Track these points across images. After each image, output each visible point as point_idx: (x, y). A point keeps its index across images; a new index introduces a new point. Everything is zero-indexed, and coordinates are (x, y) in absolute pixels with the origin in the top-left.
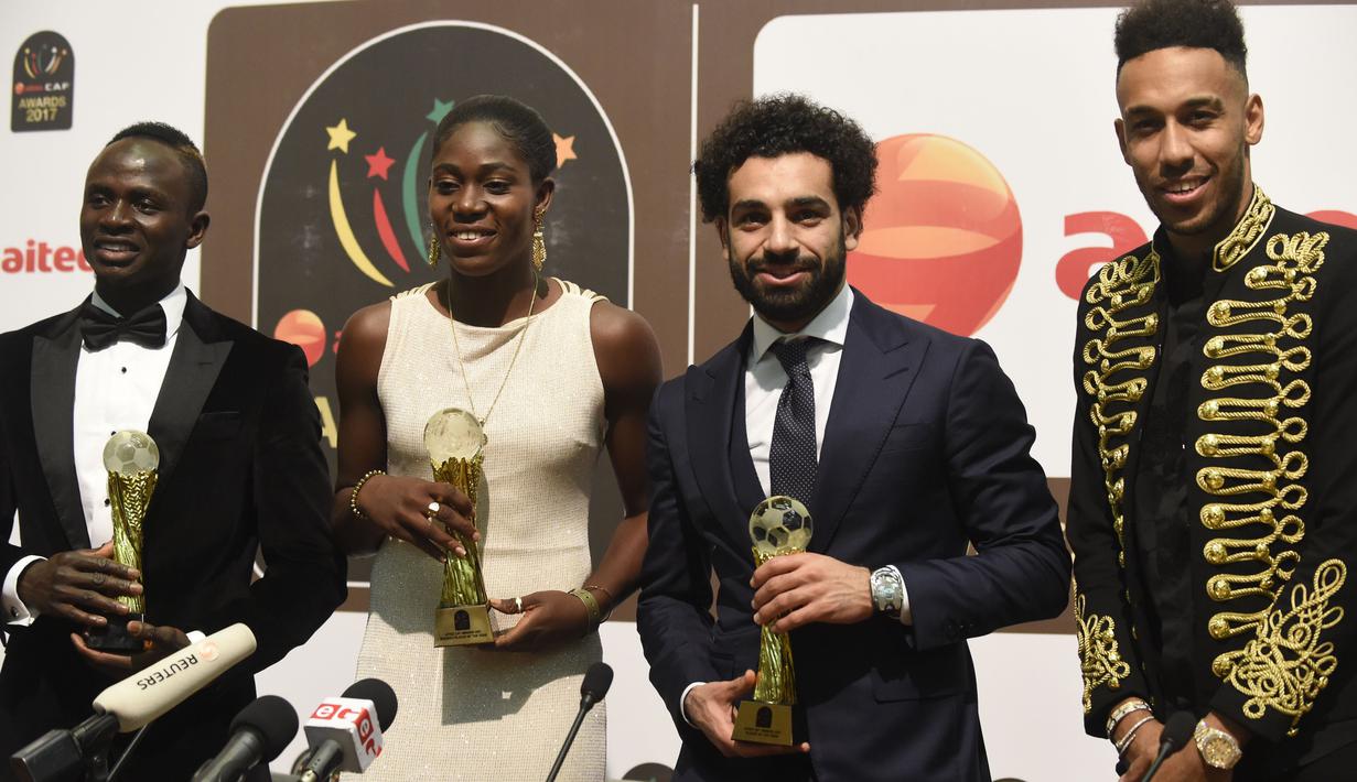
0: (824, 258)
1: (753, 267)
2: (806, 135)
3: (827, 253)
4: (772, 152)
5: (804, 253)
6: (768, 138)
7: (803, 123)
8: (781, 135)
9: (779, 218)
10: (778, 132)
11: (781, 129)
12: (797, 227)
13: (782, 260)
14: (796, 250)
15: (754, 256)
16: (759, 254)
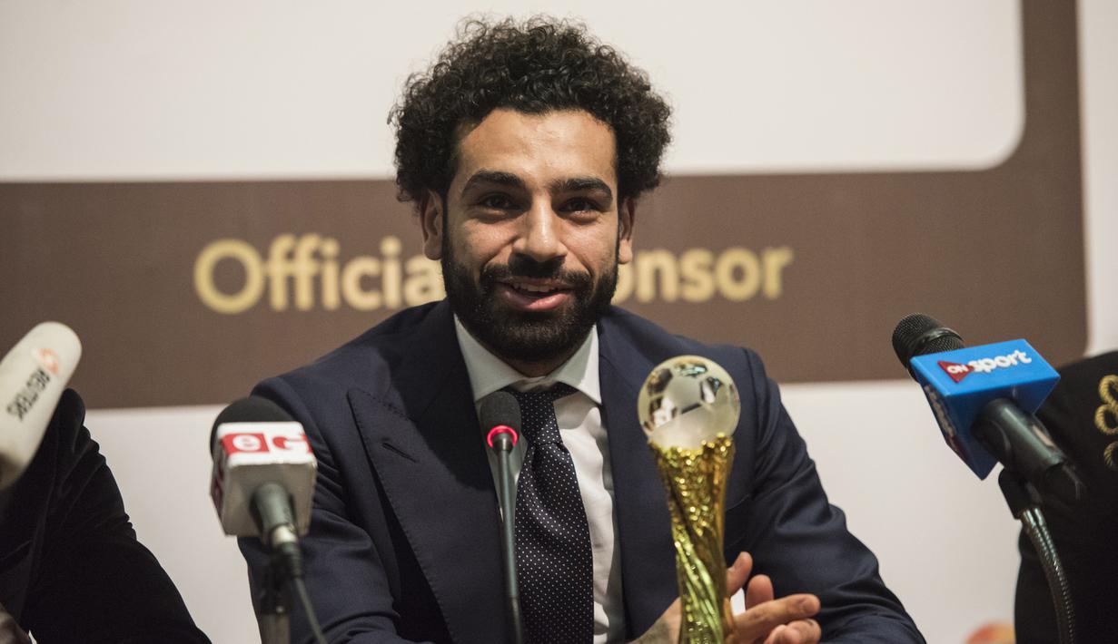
0: (598, 274)
1: (491, 277)
2: (587, 84)
3: (601, 268)
4: (533, 105)
5: (571, 264)
6: (530, 83)
7: (583, 65)
8: (548, 80)
9: (542, 208)
10: (546, 75)
11: (550, 72)
12: (565, 224)
13: (539, 268)
14: (562, 257)
15: (494, 261)
16: (503, 259)
